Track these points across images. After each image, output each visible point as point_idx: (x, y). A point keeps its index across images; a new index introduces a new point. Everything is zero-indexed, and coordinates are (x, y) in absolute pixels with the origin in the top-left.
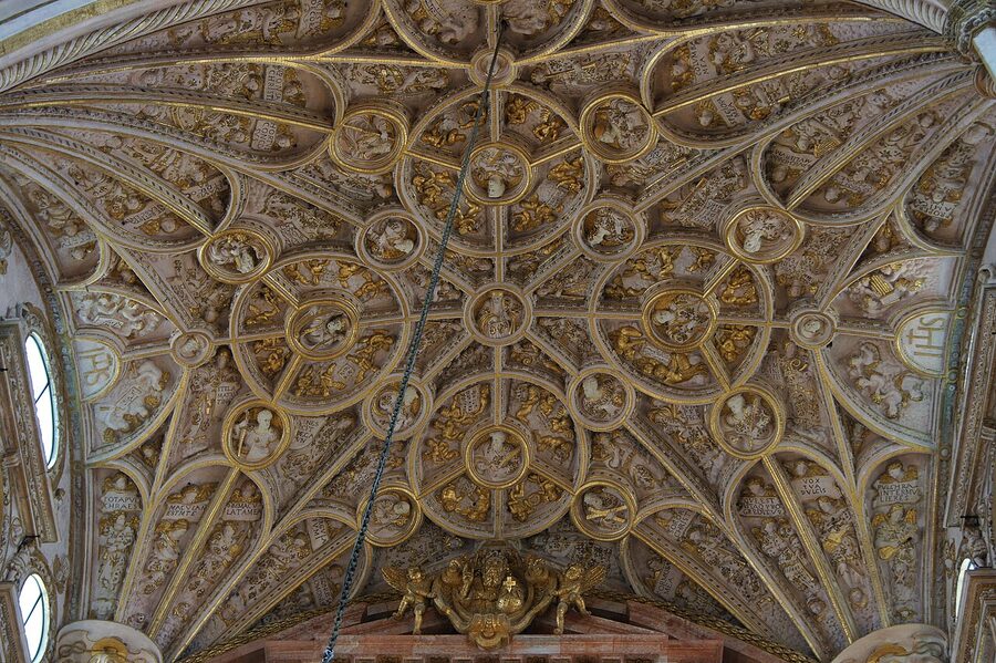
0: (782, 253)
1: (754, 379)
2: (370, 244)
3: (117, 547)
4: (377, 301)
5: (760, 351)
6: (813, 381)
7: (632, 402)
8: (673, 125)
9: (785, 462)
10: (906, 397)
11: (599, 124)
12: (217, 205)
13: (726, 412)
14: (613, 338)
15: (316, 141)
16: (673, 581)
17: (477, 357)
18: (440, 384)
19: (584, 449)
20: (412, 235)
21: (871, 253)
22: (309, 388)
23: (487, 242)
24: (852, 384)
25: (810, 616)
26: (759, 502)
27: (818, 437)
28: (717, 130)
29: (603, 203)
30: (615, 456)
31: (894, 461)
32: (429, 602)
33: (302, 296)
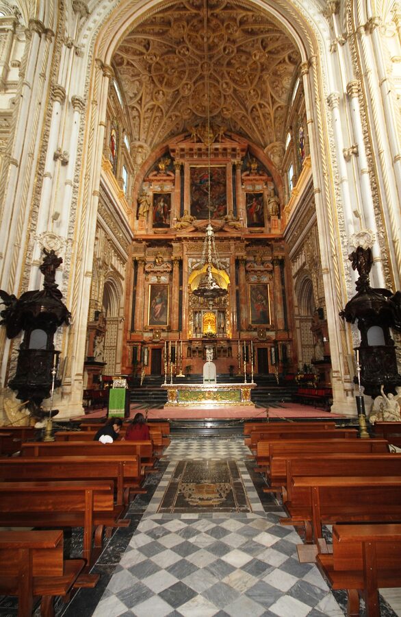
0: (263, 60)
1: (256, 86)
2: (179, 52)
3: (137, 123)
4: (181, 64)
5: (257, 79)
6: (267, 87)
7: (232, 89)
8: (243, 30)
9: (260, 105)
10: (283, 92)
11: (228, 27)
12: (147, 46)
13: (250, 93)
14: (229, 73)
15: (167, 31)
16: (239, 127)
17: (202, 77)
18: (195, 83)
19: (223, 98)
20: (188, 50)
21: (280, 63)
22: (169, 84)
23: (204, 51)
24: (273, 88)
25: (263, 138)
26: (255, 113)
27: (266, 100)
28: (252, 33)
29: (228, 45)
30: (229, 100)
31: (280, 107)
32: (196, 135)
33: (166, 64)
